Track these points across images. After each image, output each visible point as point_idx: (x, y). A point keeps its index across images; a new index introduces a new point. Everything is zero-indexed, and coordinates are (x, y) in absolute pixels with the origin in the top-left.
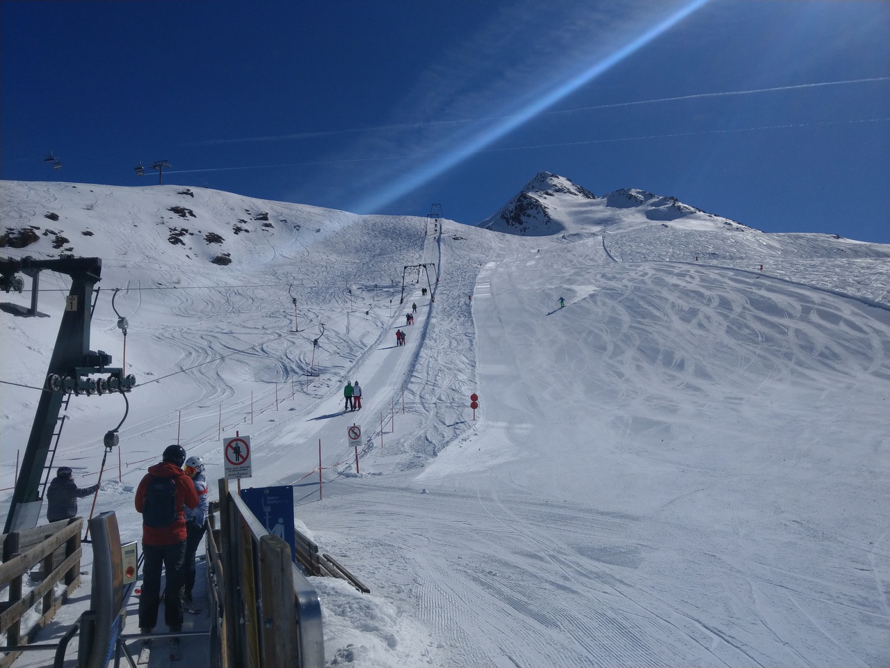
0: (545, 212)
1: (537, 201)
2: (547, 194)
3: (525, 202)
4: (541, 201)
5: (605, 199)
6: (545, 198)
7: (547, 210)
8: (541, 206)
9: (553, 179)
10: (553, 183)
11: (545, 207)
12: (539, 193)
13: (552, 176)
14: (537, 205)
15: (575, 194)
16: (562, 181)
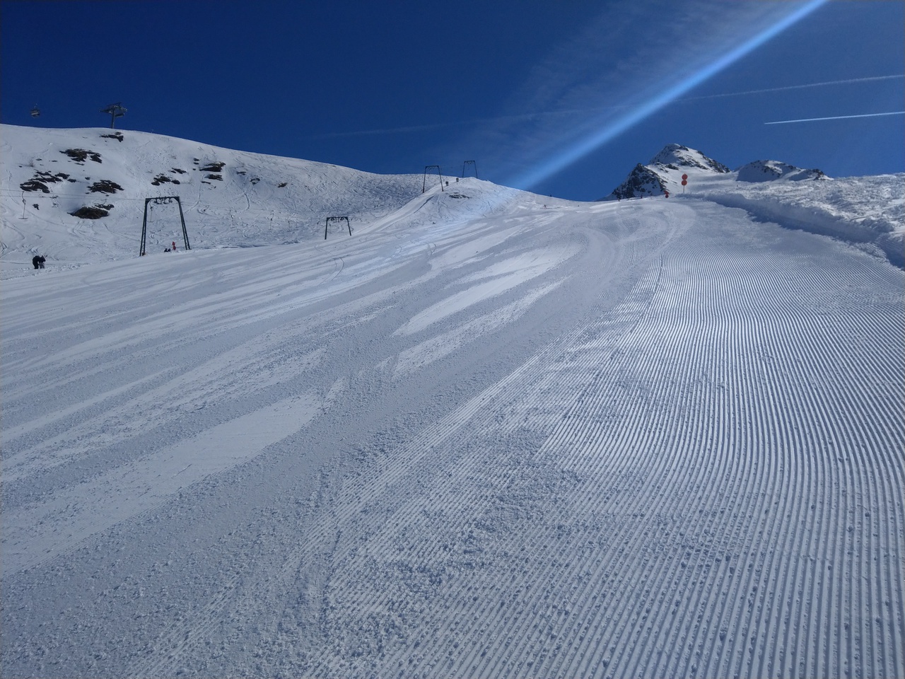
0: (662, 186)
1: (654, 174)
2: (670, 167)
3: (641, 175)
4: (661, 175)
5: (737, 172)
6: (667, 172)
7: (665, 184)
8: (658, 179)
9: (681, 151)
10: (680, 156)
11: (663, 181)
12: (659, 166)
13: (681, 148)
14: (654, 179)
15: (704, 168)
16: (692, 154)
